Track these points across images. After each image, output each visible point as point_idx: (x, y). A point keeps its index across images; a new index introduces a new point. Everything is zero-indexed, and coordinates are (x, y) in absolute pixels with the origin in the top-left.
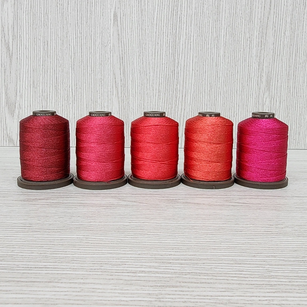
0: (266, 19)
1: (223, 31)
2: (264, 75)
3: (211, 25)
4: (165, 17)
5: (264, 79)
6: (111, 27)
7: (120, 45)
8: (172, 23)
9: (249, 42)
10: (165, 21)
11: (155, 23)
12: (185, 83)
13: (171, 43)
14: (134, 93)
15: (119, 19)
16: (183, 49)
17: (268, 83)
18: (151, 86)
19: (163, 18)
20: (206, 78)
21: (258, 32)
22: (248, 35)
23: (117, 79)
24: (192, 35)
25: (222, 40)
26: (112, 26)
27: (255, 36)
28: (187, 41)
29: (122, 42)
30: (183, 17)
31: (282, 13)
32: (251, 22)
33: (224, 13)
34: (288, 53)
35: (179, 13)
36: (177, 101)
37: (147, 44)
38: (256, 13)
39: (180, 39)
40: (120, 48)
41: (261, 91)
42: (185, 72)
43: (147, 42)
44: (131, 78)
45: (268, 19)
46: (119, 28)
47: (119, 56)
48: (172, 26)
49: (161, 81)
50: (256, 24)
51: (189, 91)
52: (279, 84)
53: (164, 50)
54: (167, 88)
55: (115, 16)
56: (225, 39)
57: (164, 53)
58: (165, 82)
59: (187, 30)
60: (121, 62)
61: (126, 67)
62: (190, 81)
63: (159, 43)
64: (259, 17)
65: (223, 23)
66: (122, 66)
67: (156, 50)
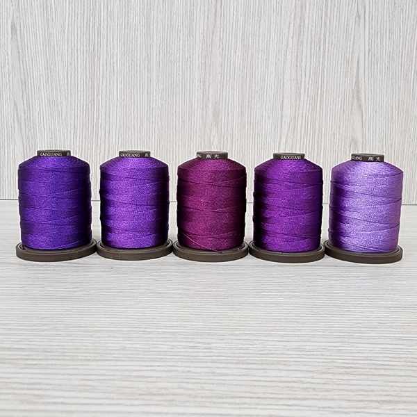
0: (211, 34)
1: (155, 48)
2: (210, 106)
3: (139, 40)
4: (79, 30)
5: (210, 112)
6: (9, 43)
7: (21, 66)
8: (88, 38)
9: (189, 62)
10: (79, 34)
11: (66, 37)
12: (107, 115)
13: (88, 63)
14: (43, 129)
15: (18, 32)
16: (103, 72)
17: (216, 116)
18: (64, 121)
19: (76, 30)
20: (136, 111)
21: (200, 51)
22: (187, 54)
23: (19, 111)
24: (115, 53)
25: (155, 60)
26: (9, 40)
27: (197, 55)
28: (108, 61)
29: (24, 62)
30: (102, 29)
31: (231, 26)
32: (191, 37)
33: (155, 25)
34: (241, 77)
35: (97, 24)
36: (99, 140)
37: (57, 65)
38: (198, 26)
39: (99, 59)
40: (22, 70)
41: (207, 127)
42: (108, 103)
43: (57, 63)
44: (37, 110)
45: (213, 34)
46: (20, 44)
47: (20, 80)
48: (88, 41)
49: (76, 114)
50: (197, 39)
51: (114, 127)
52: (230, 118)
53: (79, 73)
54: (84, 122)
55: (13, 27)
56: (158, 59)
57: (79, 76)
58: (82, 115)
59: (109, 46)
60: (24, 87)
61: (30, 95)
62: (115, 114)
63: (73, 63)
64: (202, 31)
65: (155, 39)
66: (25, 93)
67: (69, 73)
